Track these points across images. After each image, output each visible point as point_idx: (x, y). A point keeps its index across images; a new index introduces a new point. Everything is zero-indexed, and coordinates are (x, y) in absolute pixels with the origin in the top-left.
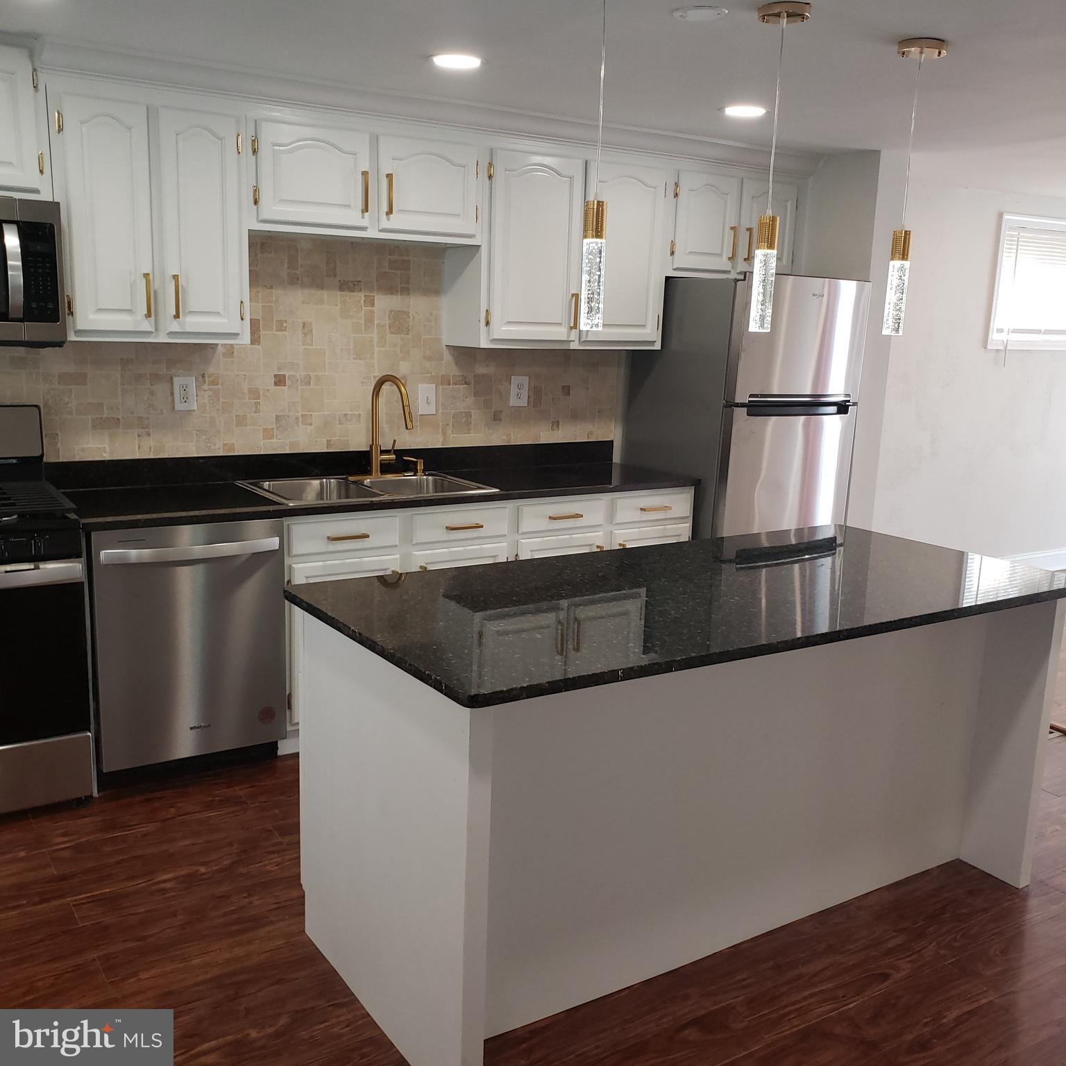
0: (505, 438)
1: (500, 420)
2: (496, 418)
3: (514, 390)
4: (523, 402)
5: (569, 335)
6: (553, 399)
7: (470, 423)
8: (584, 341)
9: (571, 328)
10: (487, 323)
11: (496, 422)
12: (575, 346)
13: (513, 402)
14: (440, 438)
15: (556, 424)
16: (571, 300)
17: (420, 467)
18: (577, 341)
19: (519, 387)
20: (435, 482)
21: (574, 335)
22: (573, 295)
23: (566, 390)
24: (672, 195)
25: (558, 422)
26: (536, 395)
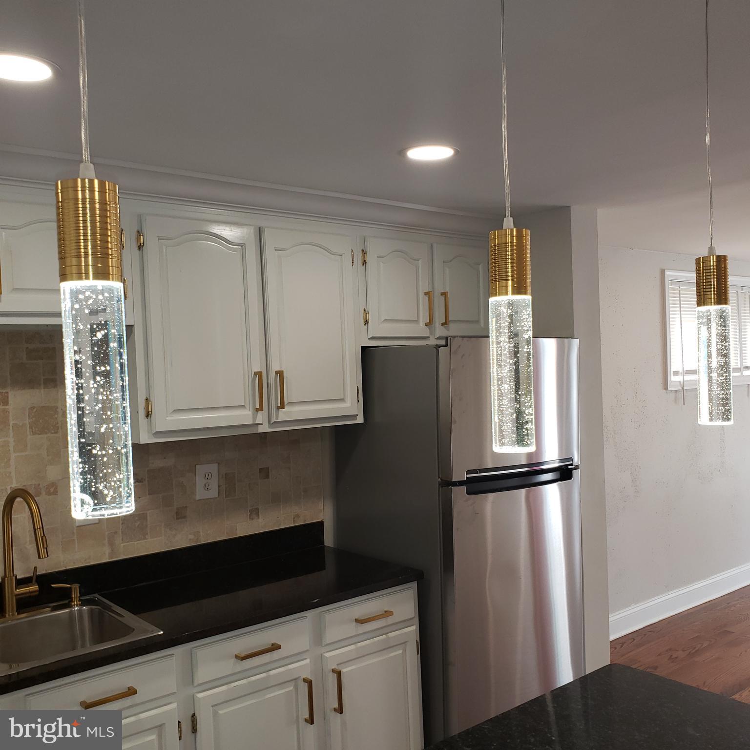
0: (191, 537)
1: (185, 517)
2: (180, 515)
3: (200, 481)
4: (213, 493)
5: (255, 418)
6: (249, 484)
7: (147, 526)
8: (275, 422)
9: (257, 410)
10: (148, 415)
11: (180, 520)
12: (264, 429)
13: (200, 494)
14: (107, 550)
15: (255, 513)
16: (253, 381)
17: (75, 594)
18: (266, 424)
19: (207, 476)
20: (91, 612)
21: (261, 417)
22: (256, 374)
23: (265, 473)
24: (360, 263)
25: (257, 509)
26: (229, 483)
